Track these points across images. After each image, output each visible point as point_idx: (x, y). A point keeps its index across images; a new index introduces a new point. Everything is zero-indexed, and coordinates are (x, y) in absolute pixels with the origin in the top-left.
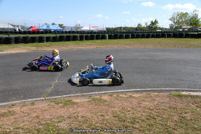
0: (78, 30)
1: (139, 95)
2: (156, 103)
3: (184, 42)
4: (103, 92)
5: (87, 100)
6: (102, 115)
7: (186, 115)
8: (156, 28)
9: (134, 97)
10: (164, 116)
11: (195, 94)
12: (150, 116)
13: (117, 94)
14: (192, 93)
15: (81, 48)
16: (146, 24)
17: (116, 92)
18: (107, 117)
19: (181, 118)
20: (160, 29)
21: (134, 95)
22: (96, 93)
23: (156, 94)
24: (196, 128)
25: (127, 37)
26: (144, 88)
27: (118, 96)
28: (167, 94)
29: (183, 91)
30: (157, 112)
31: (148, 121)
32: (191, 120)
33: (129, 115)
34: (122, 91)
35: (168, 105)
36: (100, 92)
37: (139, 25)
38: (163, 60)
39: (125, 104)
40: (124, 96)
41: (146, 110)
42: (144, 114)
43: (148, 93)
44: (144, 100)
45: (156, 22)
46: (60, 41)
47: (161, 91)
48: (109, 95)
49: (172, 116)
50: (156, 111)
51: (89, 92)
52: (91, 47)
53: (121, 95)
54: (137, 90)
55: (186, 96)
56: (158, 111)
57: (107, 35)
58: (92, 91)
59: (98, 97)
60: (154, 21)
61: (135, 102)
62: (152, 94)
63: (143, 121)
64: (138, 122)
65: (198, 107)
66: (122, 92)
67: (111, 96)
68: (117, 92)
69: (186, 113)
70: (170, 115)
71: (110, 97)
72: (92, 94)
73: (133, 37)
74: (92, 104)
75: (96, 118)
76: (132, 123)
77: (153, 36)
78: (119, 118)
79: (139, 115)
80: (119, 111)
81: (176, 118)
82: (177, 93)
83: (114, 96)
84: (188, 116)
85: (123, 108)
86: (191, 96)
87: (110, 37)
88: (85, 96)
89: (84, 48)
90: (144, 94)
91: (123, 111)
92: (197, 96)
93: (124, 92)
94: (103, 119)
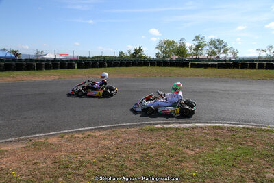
0: (40, 58)
1: (101, 134)
4: (51, 133)
5: (24, 145)
6: (35, 164)
7: (151, 151)
8: (141, 56)
9: (92, 136)
10: (123, 155)
11: (170, 126)
12: (104, 157)
13: (71, 134)
14: (166, 126)
15: (37, 79)
16: (129, 52)
17: (70, 132)
19: (144, 155)
20: (145, 57)
21: (94, 134)
22: (41, 135)
23: (123, 130)
24: (158, 165)
26: (110, 124)
27: (72, 136)
28: (137, 129)
29: (157, 124)
30: (116, 152)
31: (100, 164)
32: (156, 155)
33: (77, 159)
34: (80, 129)
35: (133, 142)
37: (121, 53)
39: (78, 145)
40: (80, 136)
41: (103, 150)
43: (113, 130)
44: (105, 139)
45: (140, 50)
46: (5, 71)
47: (130, 126)
48: (60, 137)
49: (134, 154)
50: (116, 150)
51: (31, 134)
52: (52, 78)
53: (76, 135)
54: (100, 127)
55: (158, 129)
56: (118, 149)
57: (76, 64)
58: (35, 133)
60: (138, 49)
61: (92, 141)
62: (119, 131)
63: (93, 164)
64: (86, 166)
65: (169, 140)
66: (79, 131)
67: (63, 137)
68: (72, 132)
69: (151, 149)
70: (131, 153)
72: (34, 138)
74: (29, 150)
76: (76, 169)
77: (134, 65)
78: (60, 164)
79: (90, 157)
80: (65, 155)
81: (137, 156)
82: (148, 127)
83: (67, 137)
84: (153, 152)
85: (73, 151)
86: (164, 129)
87: (80, 66)
88: (23, 140)
89: (40, 79)
90: (108, 132)
92: (170, 128)
93: (81, 131)
94: (34, 169)
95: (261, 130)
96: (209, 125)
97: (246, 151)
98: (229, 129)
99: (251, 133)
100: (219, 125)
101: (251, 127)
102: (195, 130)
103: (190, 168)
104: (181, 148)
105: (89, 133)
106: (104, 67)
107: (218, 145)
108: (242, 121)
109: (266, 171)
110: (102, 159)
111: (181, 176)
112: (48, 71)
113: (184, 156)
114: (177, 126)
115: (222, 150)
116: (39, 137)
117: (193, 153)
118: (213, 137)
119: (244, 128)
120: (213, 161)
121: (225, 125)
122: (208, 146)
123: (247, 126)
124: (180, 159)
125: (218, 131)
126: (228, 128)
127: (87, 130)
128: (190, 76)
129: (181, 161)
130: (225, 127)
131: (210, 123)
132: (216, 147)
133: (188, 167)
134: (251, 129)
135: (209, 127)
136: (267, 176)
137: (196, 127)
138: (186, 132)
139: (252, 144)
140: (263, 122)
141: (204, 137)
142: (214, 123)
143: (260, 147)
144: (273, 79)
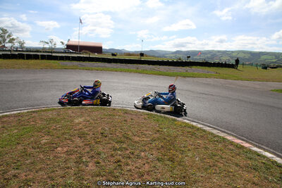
95: (41, 110)
97: (29, 129)
98: (15, 116)
99: (33, 115)
100: (6, 114)
107: (5, 131)
108: (28, 106)
115: (9, 135)
119: (28, 112)
121: (13, 113)
123: (31, 110)
125: (5, 119)
126: (14, 114)
130: (11, 115)
132: (3, 133)
134: (34, 112)
136: (42, 142)
139: (33, 123)
140: (44, 104)
143: (40, 124)
144: (52, 68)
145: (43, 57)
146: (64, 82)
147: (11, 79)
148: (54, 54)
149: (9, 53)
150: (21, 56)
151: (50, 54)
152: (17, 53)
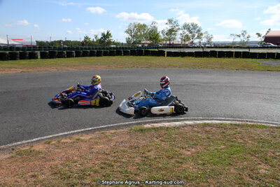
1: (90, 137)
2: (112, 144)
3: (144, 61)
4: (34, 140)
5: (8, 156)
6: (33, 176)
7: (149, 154)
8: (110, 43)
9: (82, 141)
10: (123, 160)
11: (159, 125)
12: (105, 164)
13: (57, 139)
14: (156, 125)
16: (96, 37)
18: (41, 177)
19: (144, 159)
20: (114, 43)
21: (82, 138)
22: (24, 142)
23: (112, 131)
24: (160, 168)
25: (69, 55)
26: (96, 125)
27: (59, 142)
28: (126, 130)
29: (145, 123)
30: (115, 157)
31: (103, 171)
32: (155, 158)
33: (77, 168)
34: (66, 133)
35: (128, 145)
36: (29, 141)
37: (86, 38)
38: (120, 86)
39: (70, 152)
40: (68, 140)
41: (101, 156)
42: (97, 162)
43: (101, 132)
44: (97, 143)
45: (108, 35)
47: (119, 127)
48: (45, 143)
49: (134, 158)
50: (113, 155)
51: (11, 142)
52: (12, 72)
54: (88, 129)
55: (149, 129)
56: (116, 154)
57: (38, 53)
58: (16, 141)
59: (27, 148)
60: (106, 34)
61: (84, 146)
62: (108, 133)
63: (96, 172)
64: (89, 175)
65: (162, 141)
66: (65, 135)
67: (49, 143)
68: (57, 136)
69: (149, 151)
70: (131, 157)
71: (47, 145)
72: (16, 146)
73: (78, 55)
74: (16, 161)
75: (24, 183)
76: (80, 178)
77: (106, 54)
78: (61, 175)
79: (90, 165)
80: (61, 164)
81: (138, 160)
82: (138, 127)
83: (53, 143)
84: (152, 155)
85: (68, 159)
86: (154, 129)
87: (44, 56)
88: (4, 149)
90: (97, 134)
91: (68, 163)
92: (161, 128)
93: (67, 135)
94: (35, 182)
95: (247, 126)
96: (198, 122)
97: (239, 149)
99: (239, 130)
100: (207, 122)
101: (238, 123)
102: (186, 128)
103: (191, 168)
104: (177, 149)
105: (77, 137)
106: (72, 56)
108: (228, 116)
109: (259, 166)
110: (103, 166)
111: (186, 178)
112: (5, 62)
113: (183, 156)
114: (167, 124)
115: (216, 149)
116: (23, 145)
117: (189, 153)
118: (204, 136)
119: (231, 124)
120: (212, 161)
122: (201, 145)
123: (234, 122)
124: (180, 160)
125: (208, 129)
126: (217, 125)
127: (74, 134)
128: (168, 66)
129: (181, 163)
130: (214, 125)
131: (198, 120)
132: (210, 145)
133: (189, 168)
134: (238, 125)
135: (198, 125)
136: (260, 171)
137: (186, 126)
138: (177, 131)
139: (242, 141)
140: (247, 117)
141: (196, 136)
142: (201, 120)
143: (250, 144)
144: (251, 69)
145: (238, 55)
146: (271, 89)
147: (205, 81)
148: (252, 51)
149: (201, 50)
150: (213, 54)
151: (247, 50)
152: (209, 50)
